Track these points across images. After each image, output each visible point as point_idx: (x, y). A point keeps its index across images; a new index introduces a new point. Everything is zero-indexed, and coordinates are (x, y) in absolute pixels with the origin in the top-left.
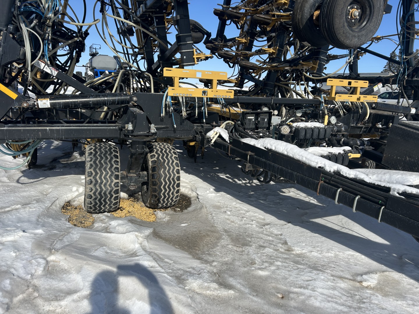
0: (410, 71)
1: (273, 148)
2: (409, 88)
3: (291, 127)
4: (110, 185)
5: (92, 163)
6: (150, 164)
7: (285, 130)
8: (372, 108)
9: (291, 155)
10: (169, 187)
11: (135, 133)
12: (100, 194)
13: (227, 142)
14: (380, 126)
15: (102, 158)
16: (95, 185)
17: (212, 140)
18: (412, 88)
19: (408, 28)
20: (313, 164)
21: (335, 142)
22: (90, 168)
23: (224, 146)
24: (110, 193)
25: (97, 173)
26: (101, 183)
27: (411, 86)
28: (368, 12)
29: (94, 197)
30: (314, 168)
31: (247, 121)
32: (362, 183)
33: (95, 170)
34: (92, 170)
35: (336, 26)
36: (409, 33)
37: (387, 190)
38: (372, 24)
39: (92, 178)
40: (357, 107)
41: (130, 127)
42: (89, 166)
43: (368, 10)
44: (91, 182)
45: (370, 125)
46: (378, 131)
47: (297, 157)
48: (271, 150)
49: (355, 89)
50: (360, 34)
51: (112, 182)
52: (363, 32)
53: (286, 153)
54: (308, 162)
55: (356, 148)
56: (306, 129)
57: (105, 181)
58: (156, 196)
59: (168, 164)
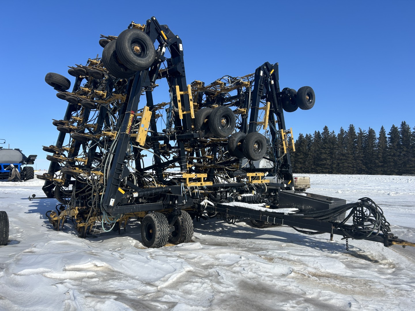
0: (280, 165)
1: (238, 206)
2: (281, 174)
3: (241, 196)
4: (167, 231)
5: (158, 221)
6: (180, 220)
7: (240, 198)
8: (267, 186)
9: (247, 207)
10: (190, 231)
11: (179, 205)
12: (163, 236)
13: (213, 206)
14: (273, 194)
15: (161, 219)
16: (161, 231)
17: (205, 206)
18: (283, 174)
19: (276, 145)
20: (257, 209)
21: (258, 202)
22: (158, 224)
23: (212, 208)
24: (167, 235)
25: (161, 226)
26: (164, 230)
27: (282, 173)
28: (261, 146)
29: (160, 238)
30: (257, 211)
31: (217, 196)
32: (275, 213)
33: (160, 224)
34: (159, 224)
35: (250, 153)
36: (277, 148)
37: (283, 213)
38: (263, 151)
39: (159, 228)
40: (261, 186)
41: (176, 202)
42: (157, 223)
43: (261, 145)
44: (159, 230)
45: (268, 194)
46: (272, 197)
47: (249, 207)
48: (237, 206)
49: (259, 177)
50: (259, 155)
51: (167, 229)
52: (260, 154)
53: (244, 207)
54: (254, 209)
55: (268, 203)
56: (247, 197)
57: (165, 229)
58: (184, 236)
59: (188, 219)
